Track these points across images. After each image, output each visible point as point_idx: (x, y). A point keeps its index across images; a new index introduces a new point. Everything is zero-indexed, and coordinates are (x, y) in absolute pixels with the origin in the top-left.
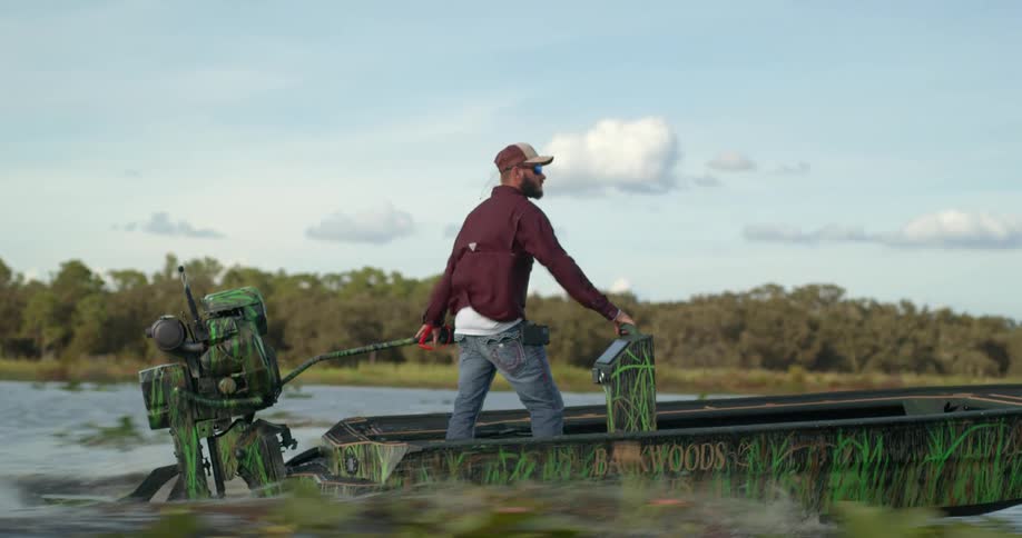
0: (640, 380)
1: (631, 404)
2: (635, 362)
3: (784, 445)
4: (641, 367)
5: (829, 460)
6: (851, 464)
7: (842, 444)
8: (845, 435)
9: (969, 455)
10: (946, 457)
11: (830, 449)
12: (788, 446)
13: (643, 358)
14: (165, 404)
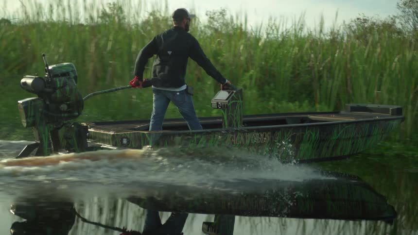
0: (238, 107)
1: (234, 116)
2: (236, 100)
3: (289, 133)
4: (239, 101)
5: (302, 139)
6: (309, 140)
7: (307, 133)
8: (308, 129)
9: (344, 137)
10: (337, 138)
11: (303, 135)
12: (290, 134)
13: (239, 98)
14: (34, 116)
